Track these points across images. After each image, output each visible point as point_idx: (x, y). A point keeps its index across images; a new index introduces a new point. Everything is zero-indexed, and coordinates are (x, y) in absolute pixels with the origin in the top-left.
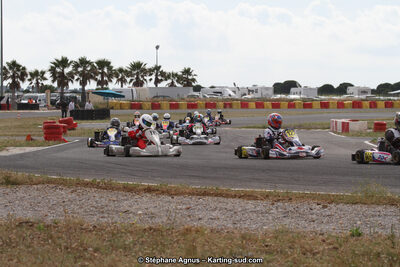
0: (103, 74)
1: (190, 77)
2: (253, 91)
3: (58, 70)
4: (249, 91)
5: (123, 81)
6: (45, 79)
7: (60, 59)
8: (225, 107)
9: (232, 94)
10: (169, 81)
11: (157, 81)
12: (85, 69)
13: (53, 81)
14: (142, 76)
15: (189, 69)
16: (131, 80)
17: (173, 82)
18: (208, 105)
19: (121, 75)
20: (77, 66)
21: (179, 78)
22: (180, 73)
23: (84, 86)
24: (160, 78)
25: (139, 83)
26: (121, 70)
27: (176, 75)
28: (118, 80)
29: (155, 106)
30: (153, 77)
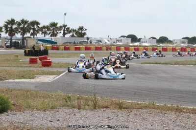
0: (34, 29)
1: (83, 32)
2: (119, 41)
3: (9, 26)
4: (117, 40)
5: (45, 33)
6: (2, 32)
7: (10, 20)
8: (107, 50)
9: (107, 42)
10: (71, 34)
11: (64, 34)
12: (24, 26)
13: (6, 33)
14: (56, 31)
15: (83, 27)
16: (50, 33)
17: (73, 35)
18: (97, 49)
19: (44, 30)
20: (19, 24)
21: (77, 32)
22: (77, 30)
23: (23, 36)
24: (66, 32)
25: (54, 35)
26: (44, 27)
27: (75, 30)
28: (42, 33)
29: (66, 48)
30: (62, 31)
